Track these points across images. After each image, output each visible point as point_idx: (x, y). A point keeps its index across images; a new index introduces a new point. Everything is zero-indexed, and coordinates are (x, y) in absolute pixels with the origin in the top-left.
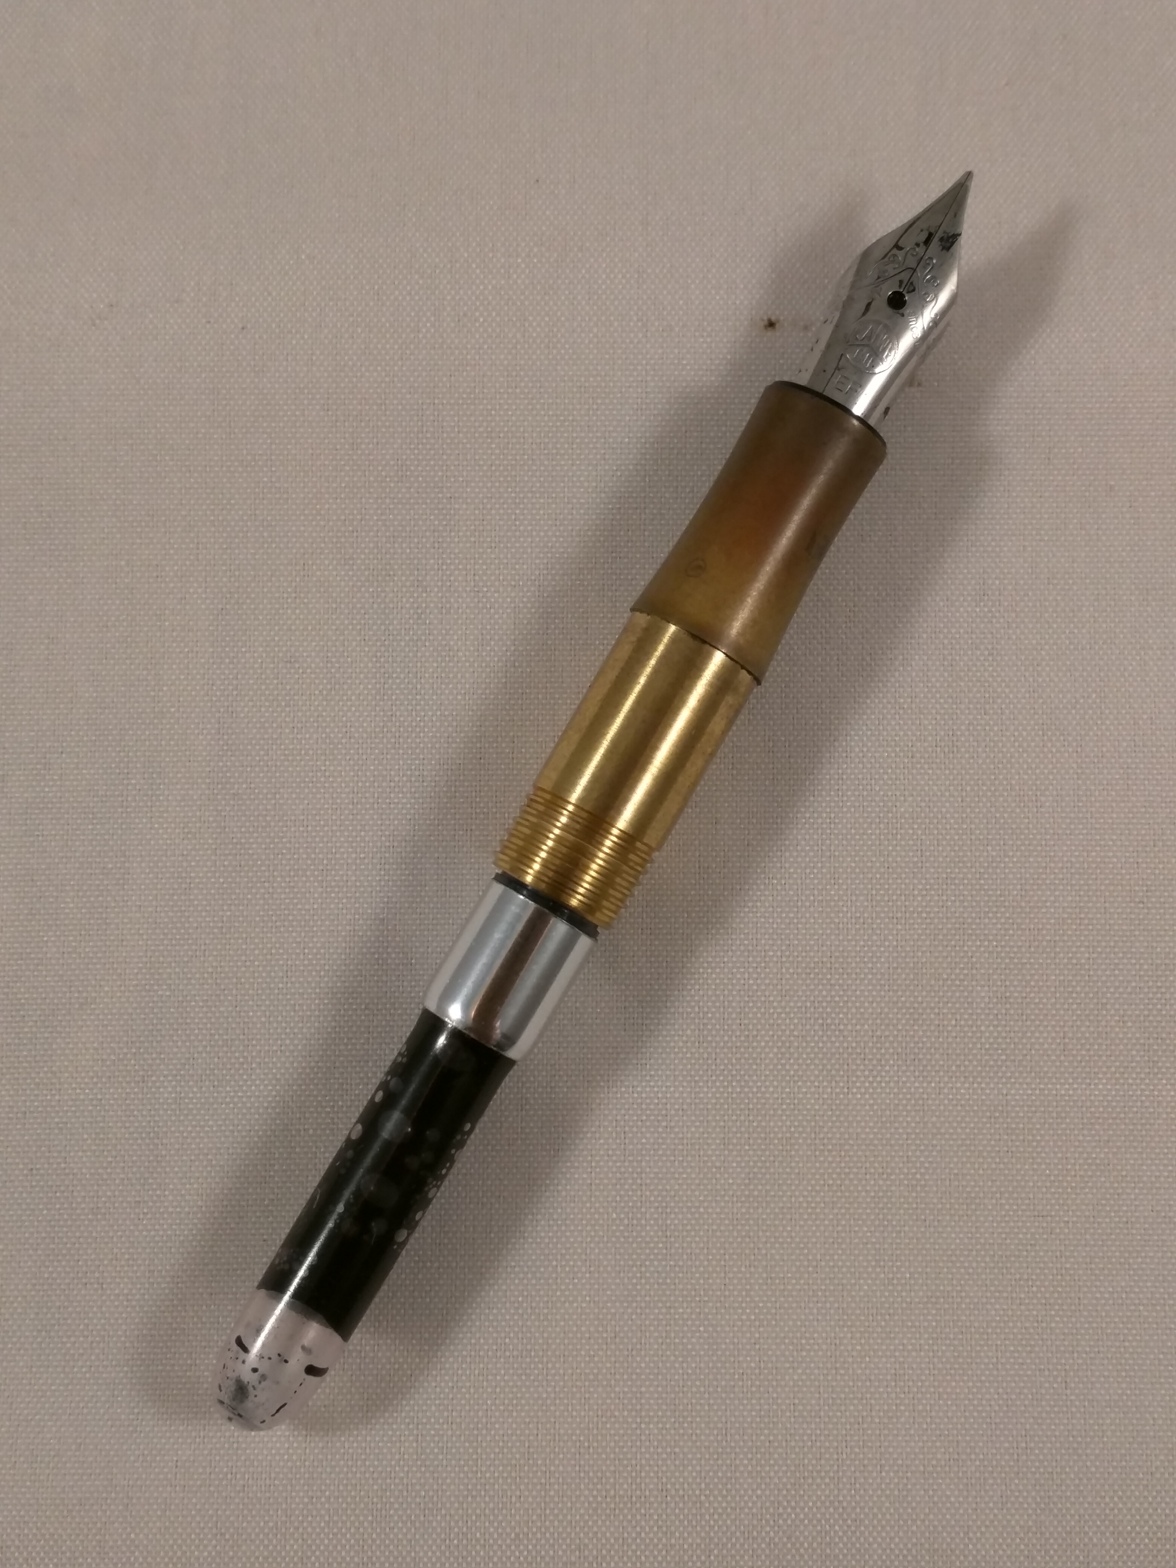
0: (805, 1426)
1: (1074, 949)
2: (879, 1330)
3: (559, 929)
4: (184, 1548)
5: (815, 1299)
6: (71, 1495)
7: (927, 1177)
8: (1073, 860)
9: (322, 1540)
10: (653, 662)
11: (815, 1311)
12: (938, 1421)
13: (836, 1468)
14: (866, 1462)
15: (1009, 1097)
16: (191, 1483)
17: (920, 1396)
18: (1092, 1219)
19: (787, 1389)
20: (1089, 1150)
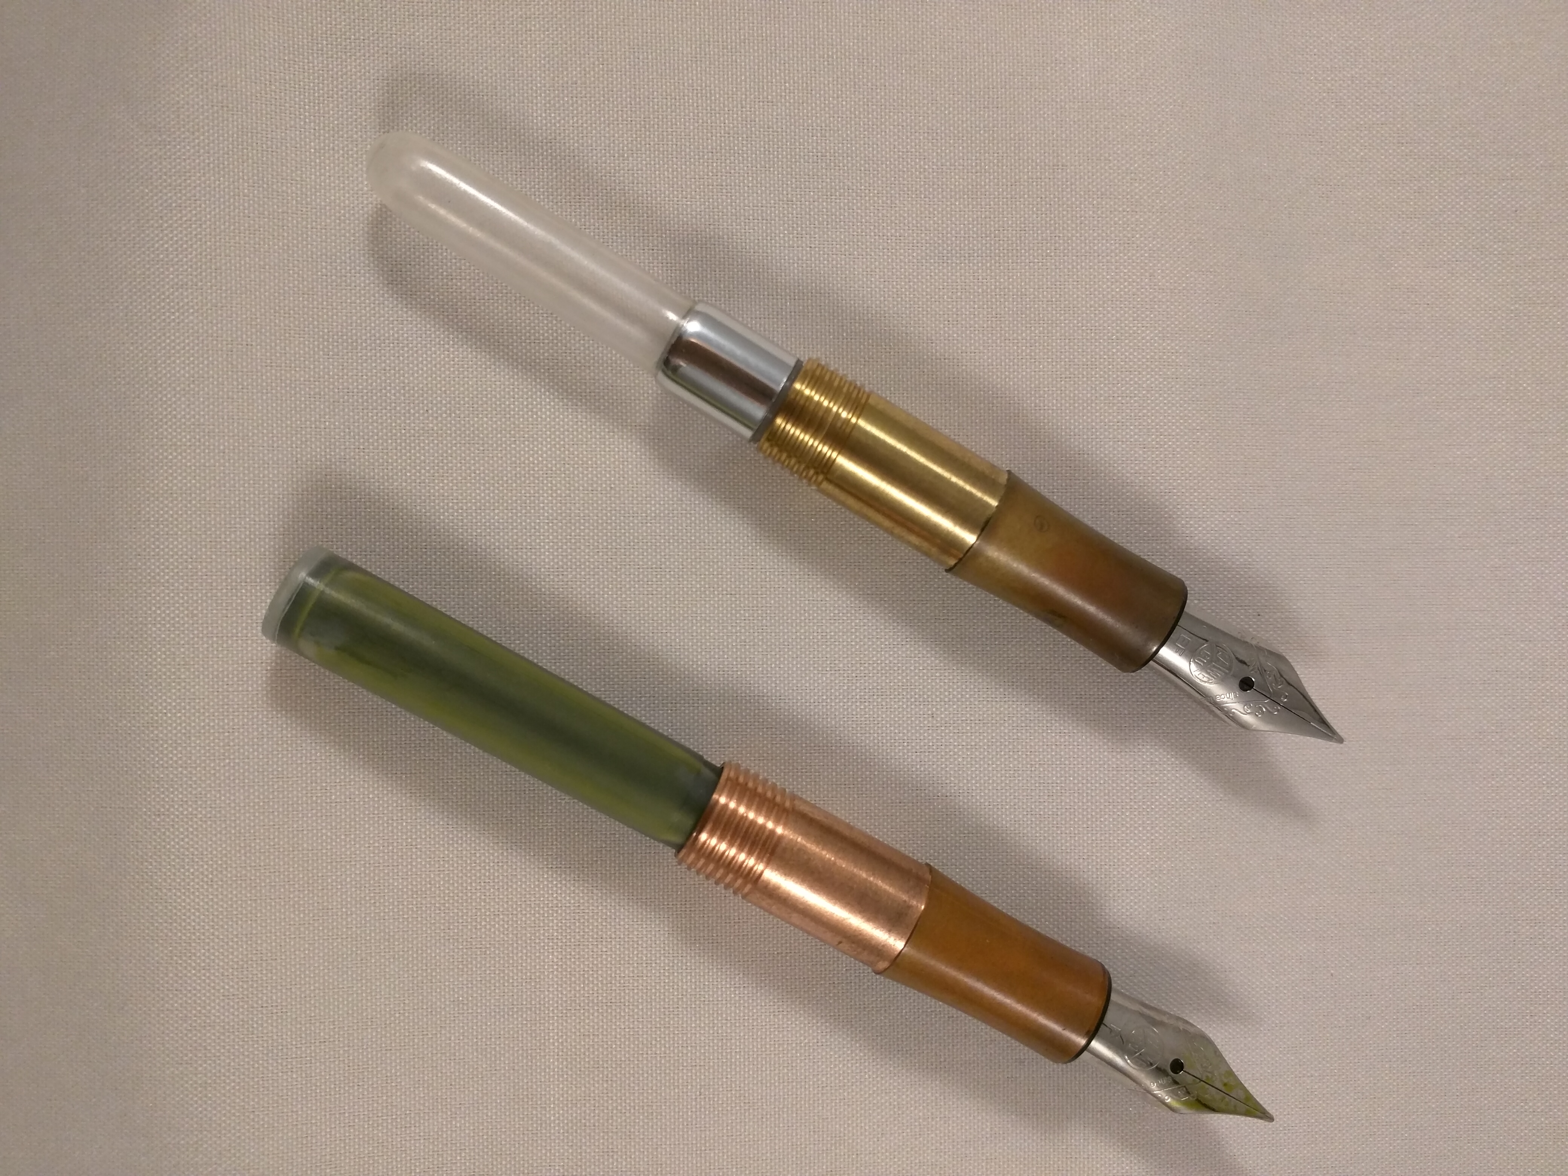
0: (286, 840)
1: (663, 1042)
2: (363, 896)
3: (758, 411)
4: (182, 352)
5: (386, 844)
6: (223, 261)
7: (483, 930)
8: (733, 1041)
9: (190, 461)
10: (968, 487)
11: (377, 845)
12: (292, 943)
13: (253, 864)
14: (258, 888)
15: (547, 993)
16: (235, 357)
17: (311, 928)
18: (452, 1058)
19: (314, 824)
20: (507, 1055)
